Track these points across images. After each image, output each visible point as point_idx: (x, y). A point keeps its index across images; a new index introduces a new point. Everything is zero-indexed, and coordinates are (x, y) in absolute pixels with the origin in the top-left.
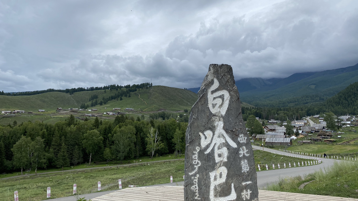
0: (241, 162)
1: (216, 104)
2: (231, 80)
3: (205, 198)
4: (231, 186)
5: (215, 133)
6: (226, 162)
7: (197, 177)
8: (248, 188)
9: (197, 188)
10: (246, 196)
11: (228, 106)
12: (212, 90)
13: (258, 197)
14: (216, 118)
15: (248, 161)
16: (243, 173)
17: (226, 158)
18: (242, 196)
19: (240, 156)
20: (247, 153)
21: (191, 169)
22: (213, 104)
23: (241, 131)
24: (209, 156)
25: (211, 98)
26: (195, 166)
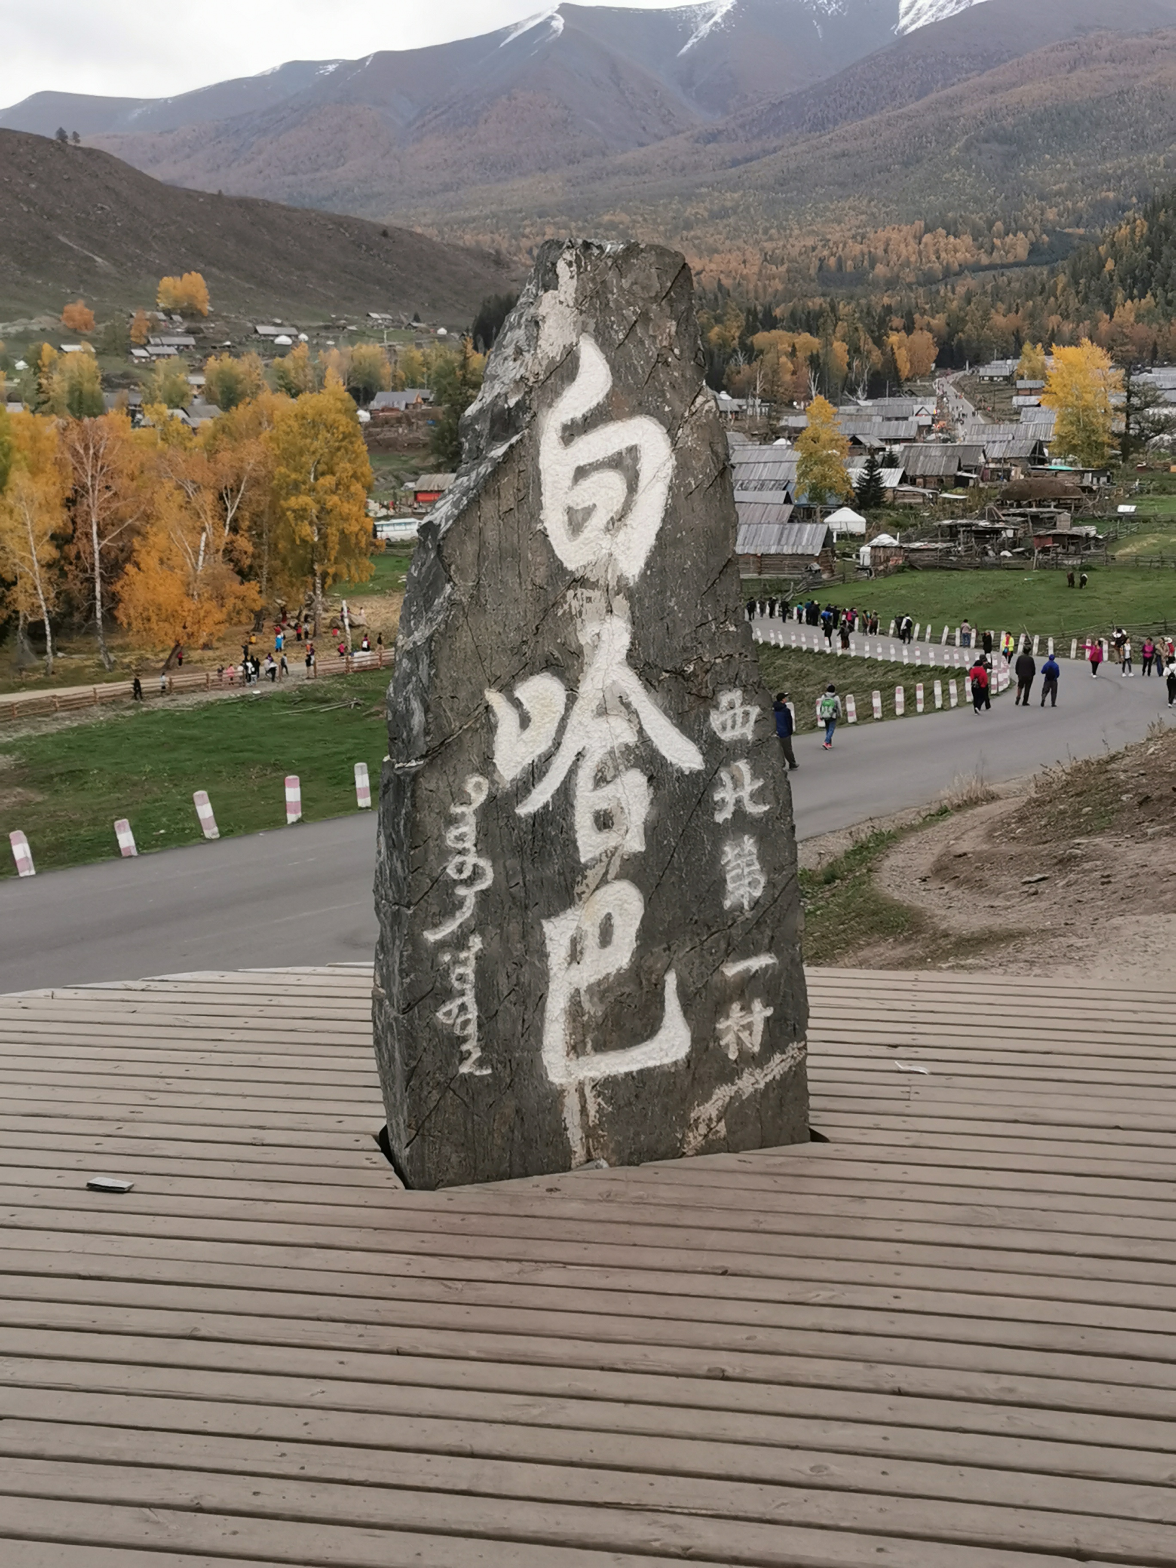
0: (723, 853)
1: (589, 512)
2: (682, 351)
3: (514, 1065)
4: (663, 988)
5: (581, 690)
6: (636, 856)
7: (474, 950)
8: (754, 995)
9: (473, 1013)
10: (744, 1035)
11: (664, 520)
12: (566, 418)
13: (804, 1038)
14: (589, 599)
15: (761, 841)
16: (733, 909)
17: (642, 831)
18: (717, 1039)
19: (720, 818)
20: (757, 796)
21: (435, 909)
22: (570, 511)
23: (732, 674)
24: (541, 825)
25: (558, 467)
26: (461, 891)
